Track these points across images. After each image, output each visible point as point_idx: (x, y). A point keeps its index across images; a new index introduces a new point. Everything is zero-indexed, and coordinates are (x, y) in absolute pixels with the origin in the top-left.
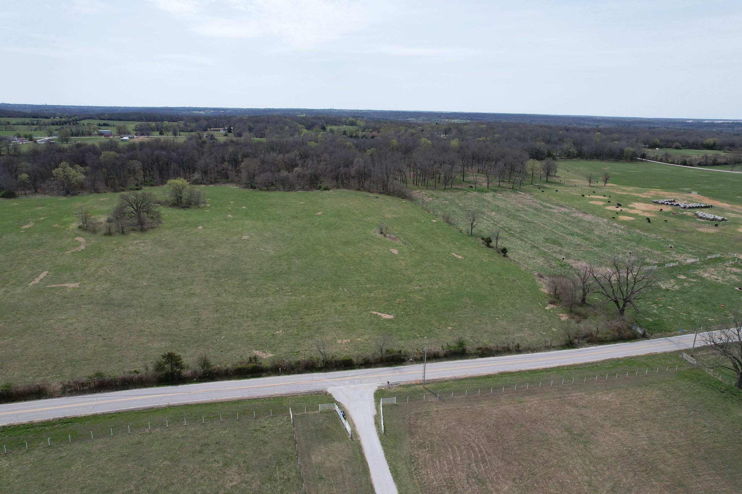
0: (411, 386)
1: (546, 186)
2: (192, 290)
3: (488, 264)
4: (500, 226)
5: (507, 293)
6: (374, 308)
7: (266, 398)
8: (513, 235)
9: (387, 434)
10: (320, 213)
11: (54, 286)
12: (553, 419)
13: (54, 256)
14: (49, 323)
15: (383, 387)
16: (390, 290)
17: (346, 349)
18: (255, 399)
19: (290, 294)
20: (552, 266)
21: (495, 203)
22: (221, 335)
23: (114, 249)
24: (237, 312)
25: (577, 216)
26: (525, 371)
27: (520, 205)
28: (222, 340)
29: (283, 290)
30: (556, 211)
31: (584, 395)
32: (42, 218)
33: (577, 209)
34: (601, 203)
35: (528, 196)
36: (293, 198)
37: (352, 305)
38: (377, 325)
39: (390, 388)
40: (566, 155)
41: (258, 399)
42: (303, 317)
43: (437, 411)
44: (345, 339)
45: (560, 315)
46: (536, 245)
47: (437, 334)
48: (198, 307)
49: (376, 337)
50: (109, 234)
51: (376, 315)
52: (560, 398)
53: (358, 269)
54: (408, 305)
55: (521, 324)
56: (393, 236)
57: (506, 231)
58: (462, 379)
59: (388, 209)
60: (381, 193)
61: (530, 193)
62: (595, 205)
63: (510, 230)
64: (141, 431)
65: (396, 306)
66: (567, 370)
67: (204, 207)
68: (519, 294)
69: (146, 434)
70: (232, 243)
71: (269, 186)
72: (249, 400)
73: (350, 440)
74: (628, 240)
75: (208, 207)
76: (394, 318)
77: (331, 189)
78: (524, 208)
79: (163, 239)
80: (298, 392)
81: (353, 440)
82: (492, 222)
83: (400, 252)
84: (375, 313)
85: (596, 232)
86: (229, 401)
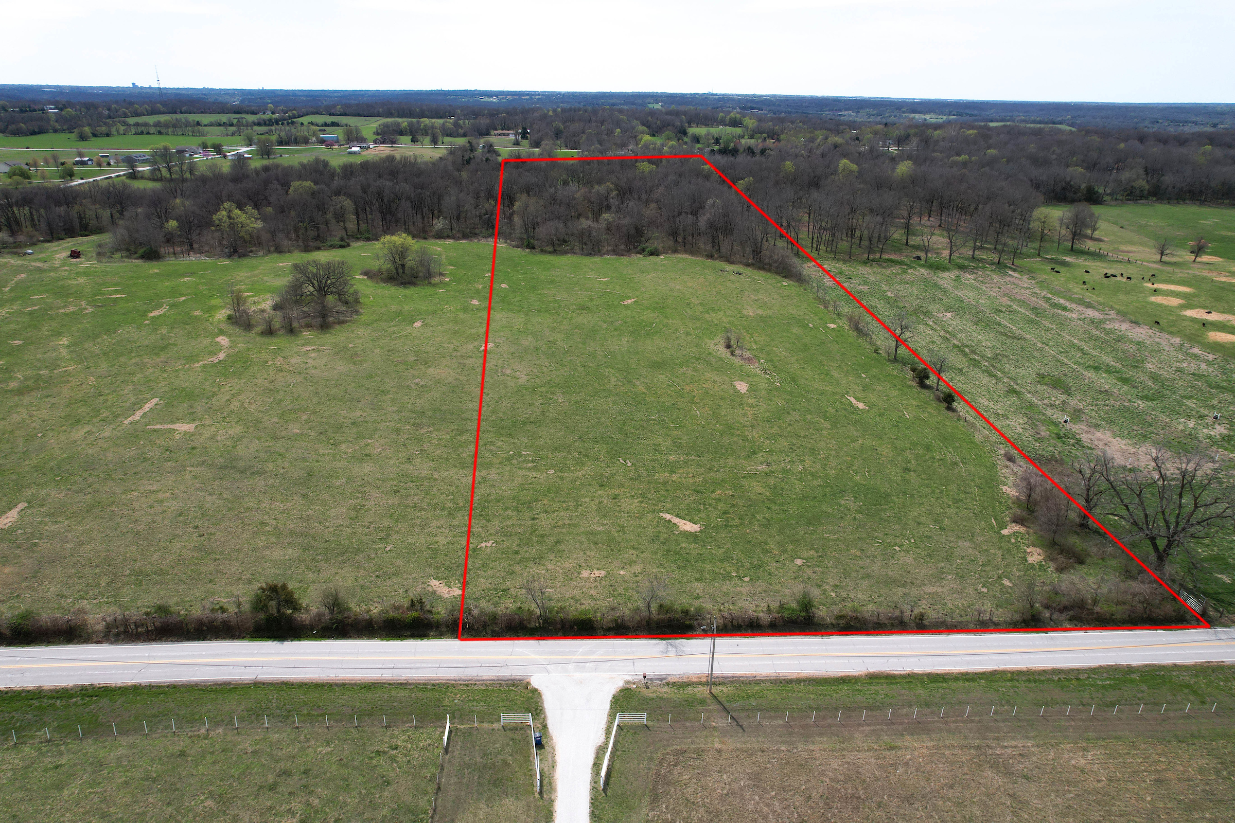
0: (688, 685)
1: (1068, 259)
2: (369, 447)
3: (913, 423)
4: (955, 342)
5: (933, 492)
6: (669, 506)
7: (419, 684)
8: (975, 364)
9: (609, 792)
10: (629, 301)
11: (158, 427)
12: (949, 799)
13: (177, 371)
14: (129, 496)
15: (634, 683)
16: (710, 469)
17: (593, 592)
18: (401, 684)
19: (530, 465)
20: (1039, 436)
21: (956, 292)
22: (387, 543)
23: (267, 362)
24: (428, 497)
25: (1116, 328)
26: (922, 675)
27: (1005, 301)
28: (387, 553)
29: (521, 455)
30: (1074, 316)
31: (1033, 746)
32: (183, 299)
33: (1119, 312)
34: (1174, 302)
35: (1025, 281)
36: (593, 270)
37: (633, 496)
38: (664, 543)
39: (647, 687)
40: (1125, 194)
41: (406, 684)
42: (536, 516)
43: (719, 751)
44: (598, 569)
45: (1029, 550)
46: (1017, 388)
47: (770, 574)
48: (368, 483)
49: (654, 570)
50: (269, 332)
51: (670, 521)
52: (978, 748)
53: (664, 420)
54: (733, 505)
55: (942, 564)
56: (747, 354)
57: (965, 355)
58: (789, 681)
59: (753, 296)
60: (748, 265)
61: (1031, 272)
62: (1160, 305)
63: (973, 352)
64: (193, 729)
65: (710, 505)
66: (1011, 680)
67: (437, 284)
68: (956, 497)
69: (199, 736)
70: (462, 356)
71: (558, 246)
72: (390, 684)
73: (537, 795)
74: (1218, 387)
75: (446, 284)
76: (701, 531)
77: (662, 253)
78: (1010, 306)
79: (351, 345)
80: (478, 678)
81: (542, 797)
82: (942, 333)
83: (752, 389)
84: (668, 517)
85: (1149, 366)
86: (355, 684)
